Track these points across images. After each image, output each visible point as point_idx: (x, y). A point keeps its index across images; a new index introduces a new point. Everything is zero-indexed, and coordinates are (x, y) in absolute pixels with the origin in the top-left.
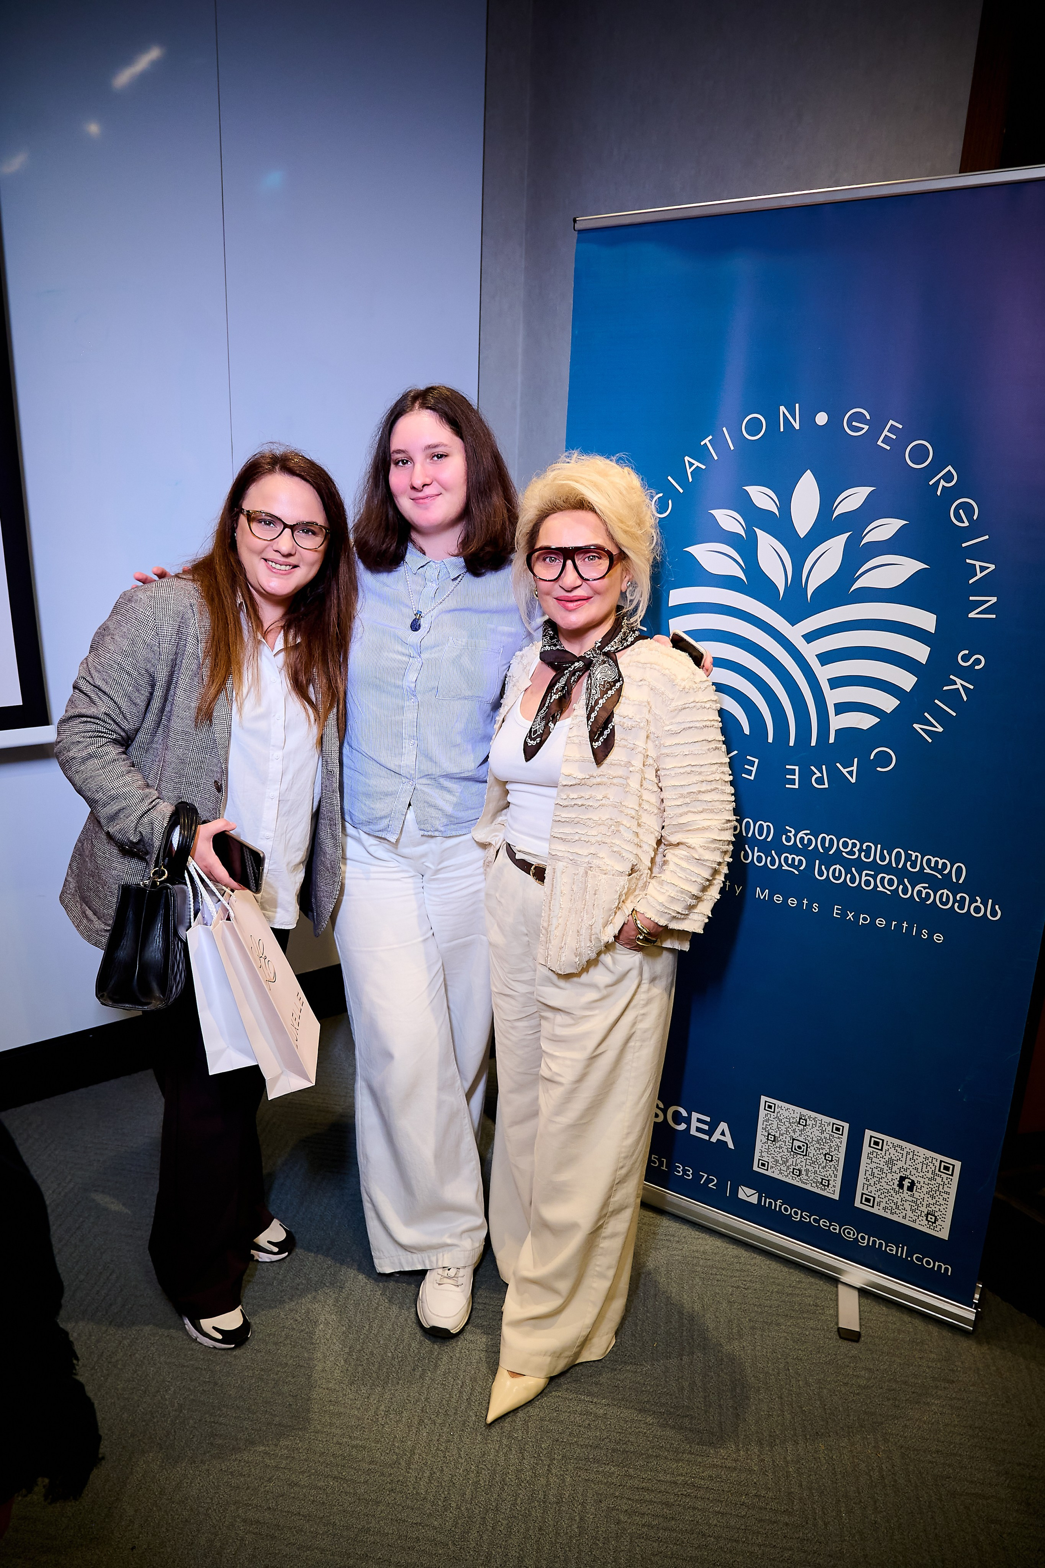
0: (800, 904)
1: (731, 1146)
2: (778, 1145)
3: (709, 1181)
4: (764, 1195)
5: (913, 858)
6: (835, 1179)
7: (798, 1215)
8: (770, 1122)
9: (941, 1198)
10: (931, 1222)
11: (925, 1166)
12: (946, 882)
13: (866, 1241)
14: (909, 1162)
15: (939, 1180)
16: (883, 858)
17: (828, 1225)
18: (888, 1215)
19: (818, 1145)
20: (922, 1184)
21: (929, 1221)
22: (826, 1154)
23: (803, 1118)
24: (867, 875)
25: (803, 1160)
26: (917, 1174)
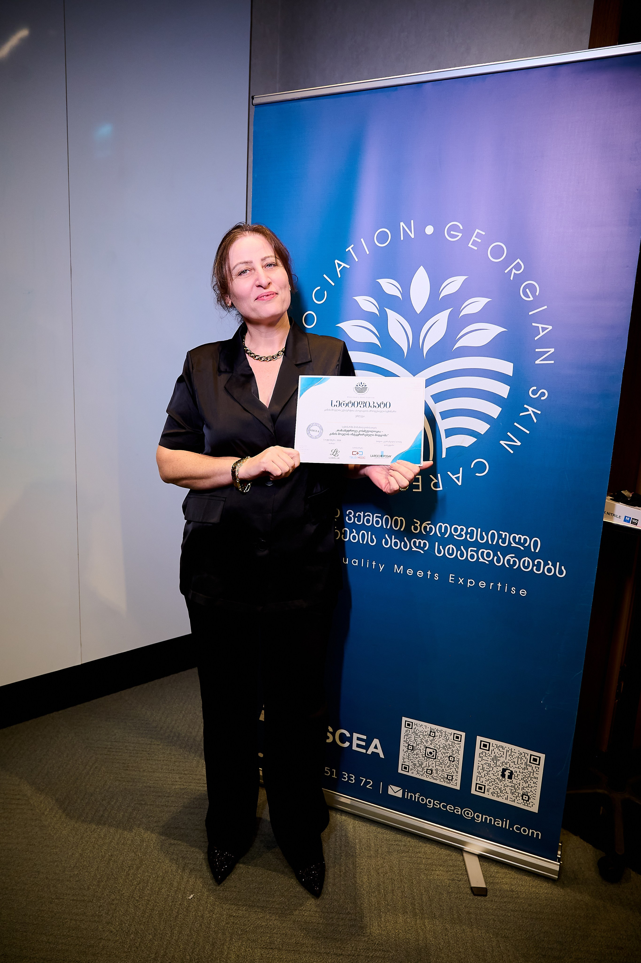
0: (426, 574)
1: (382, 756)
2: (415, 752)
3: (367, 783)
4: (406, 790)
5: (503, 537)
6: (457, 774)
7: (431, 804)
8: (409, 736)
9: (532, 782)
10: (525, 800)
11: (520, 760)
12: (527, 552)
13: (480, 819)
14: (508, 758)
15: (530, 769)
16: (482, 538)
17: (453, 809)
18: (495, 798)
19: (444, 751)
20: (518, 773)
21: (524, 800)
22: (450, 756)
23: (433, 731)
24: (471, 551)
25: (433, 762)
26: (514, 766)
